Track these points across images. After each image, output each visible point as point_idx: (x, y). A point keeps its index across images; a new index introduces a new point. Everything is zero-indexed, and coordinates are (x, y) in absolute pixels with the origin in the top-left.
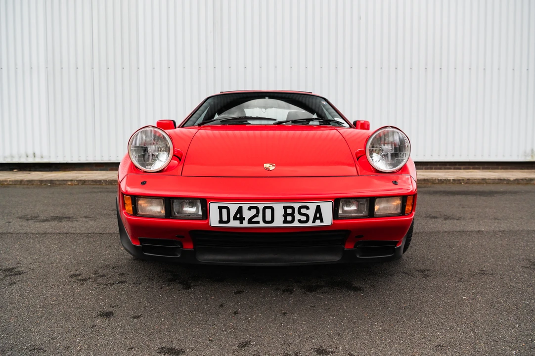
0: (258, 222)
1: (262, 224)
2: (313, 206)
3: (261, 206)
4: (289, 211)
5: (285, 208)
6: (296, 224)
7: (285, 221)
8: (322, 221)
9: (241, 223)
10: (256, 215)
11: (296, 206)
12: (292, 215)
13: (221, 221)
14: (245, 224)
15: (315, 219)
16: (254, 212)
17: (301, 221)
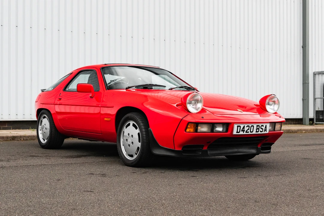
0: (248, 132)
1: (250, 133)
2: (264, 125)
3: (250, 125)
4: (258, 127)
6: (259, 133)
7: (256, 132)
8: (266, 132)
9: (244, 132)
10: (248, 129)
11: (260, 125)
12: (259, 129)
13: (237, 132)
15: (265, 130)
16: (248, 127)
17: (261, 131)
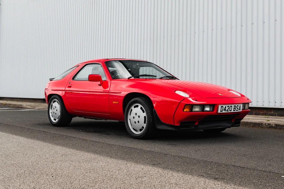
0: (228, 111)
1: (229, 112)
2: (239, 105)
3: (230, 106)
5: (234, 106)
6: (236, 111)
7: (234, 110)
8: (240, 110)
10: (229, 109)
11: (236, 105)
12: (235, 108)
13: (221, 111)
14: (226, 112)
16: (228, 107)
17: (237, 110)
